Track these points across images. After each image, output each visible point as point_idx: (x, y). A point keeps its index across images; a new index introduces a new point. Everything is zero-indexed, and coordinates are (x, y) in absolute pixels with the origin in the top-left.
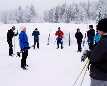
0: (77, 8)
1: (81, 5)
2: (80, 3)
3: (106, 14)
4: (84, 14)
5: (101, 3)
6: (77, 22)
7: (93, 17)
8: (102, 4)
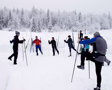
0: (11, 15)
1: (14, 11)
2: (13, 9)
3: (39, 23)
4: (18, 21)
5: (35, 12)
6: (10, 30)
7: (27, 26)
8: (35, 14)
